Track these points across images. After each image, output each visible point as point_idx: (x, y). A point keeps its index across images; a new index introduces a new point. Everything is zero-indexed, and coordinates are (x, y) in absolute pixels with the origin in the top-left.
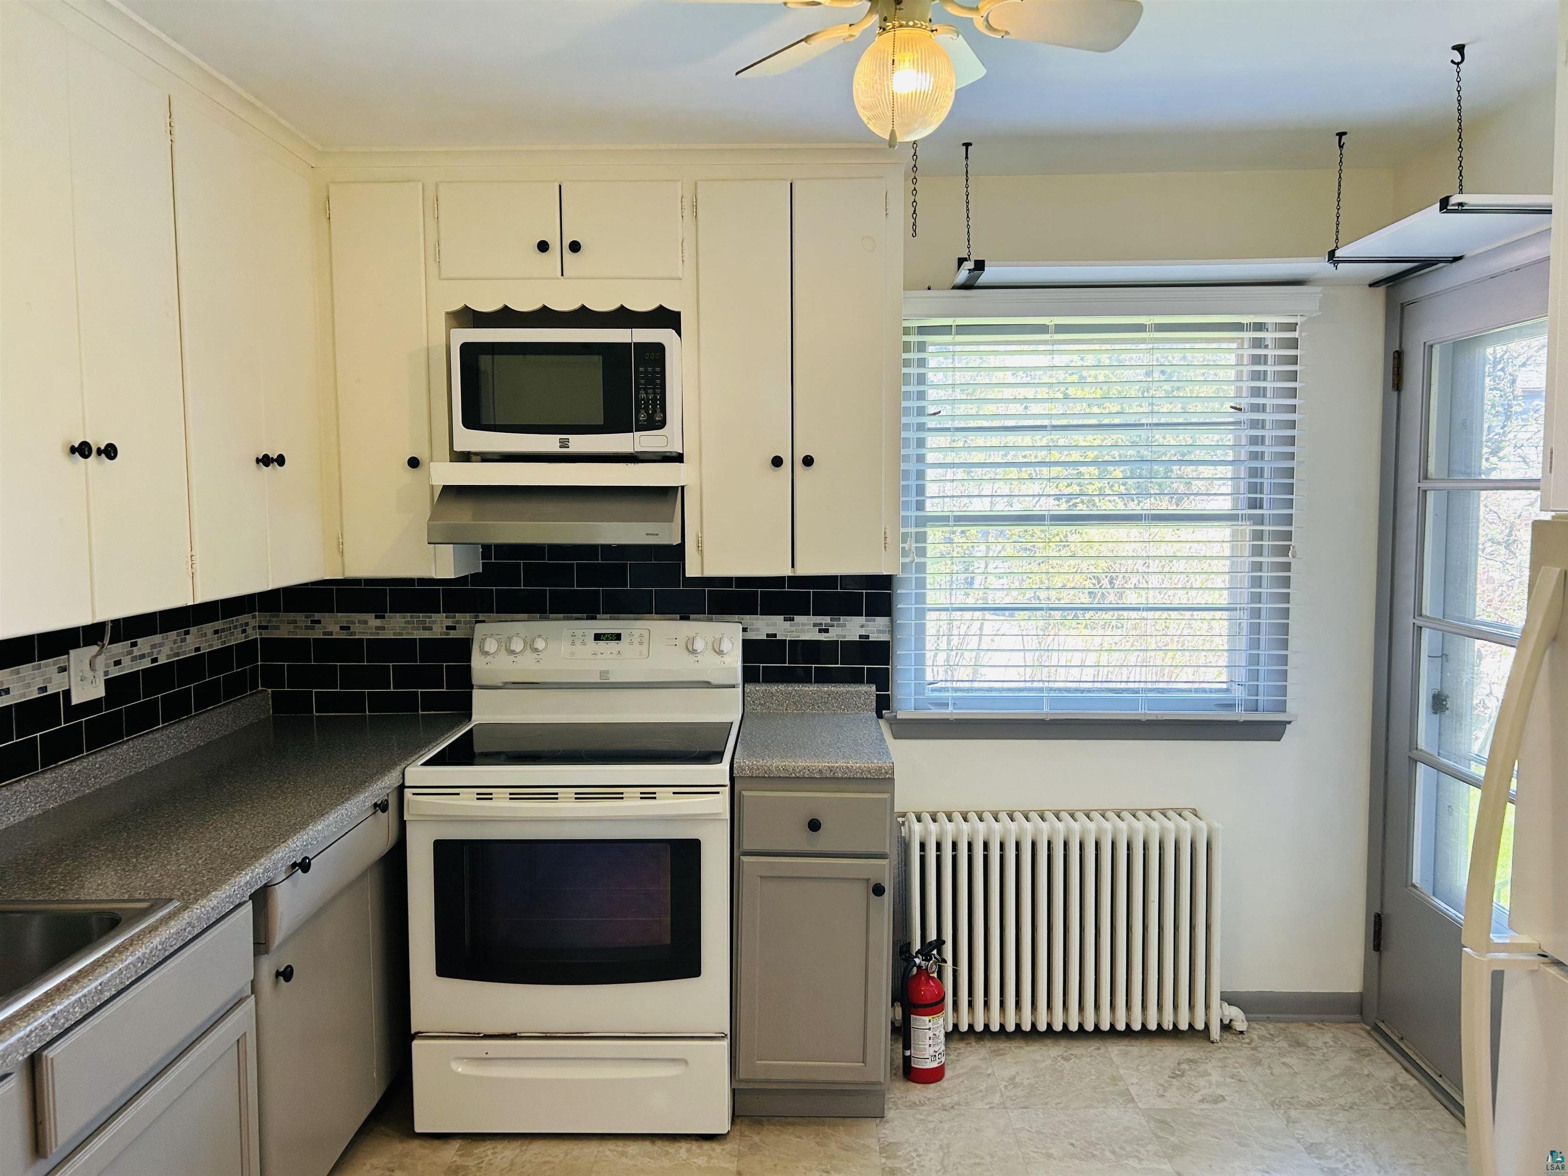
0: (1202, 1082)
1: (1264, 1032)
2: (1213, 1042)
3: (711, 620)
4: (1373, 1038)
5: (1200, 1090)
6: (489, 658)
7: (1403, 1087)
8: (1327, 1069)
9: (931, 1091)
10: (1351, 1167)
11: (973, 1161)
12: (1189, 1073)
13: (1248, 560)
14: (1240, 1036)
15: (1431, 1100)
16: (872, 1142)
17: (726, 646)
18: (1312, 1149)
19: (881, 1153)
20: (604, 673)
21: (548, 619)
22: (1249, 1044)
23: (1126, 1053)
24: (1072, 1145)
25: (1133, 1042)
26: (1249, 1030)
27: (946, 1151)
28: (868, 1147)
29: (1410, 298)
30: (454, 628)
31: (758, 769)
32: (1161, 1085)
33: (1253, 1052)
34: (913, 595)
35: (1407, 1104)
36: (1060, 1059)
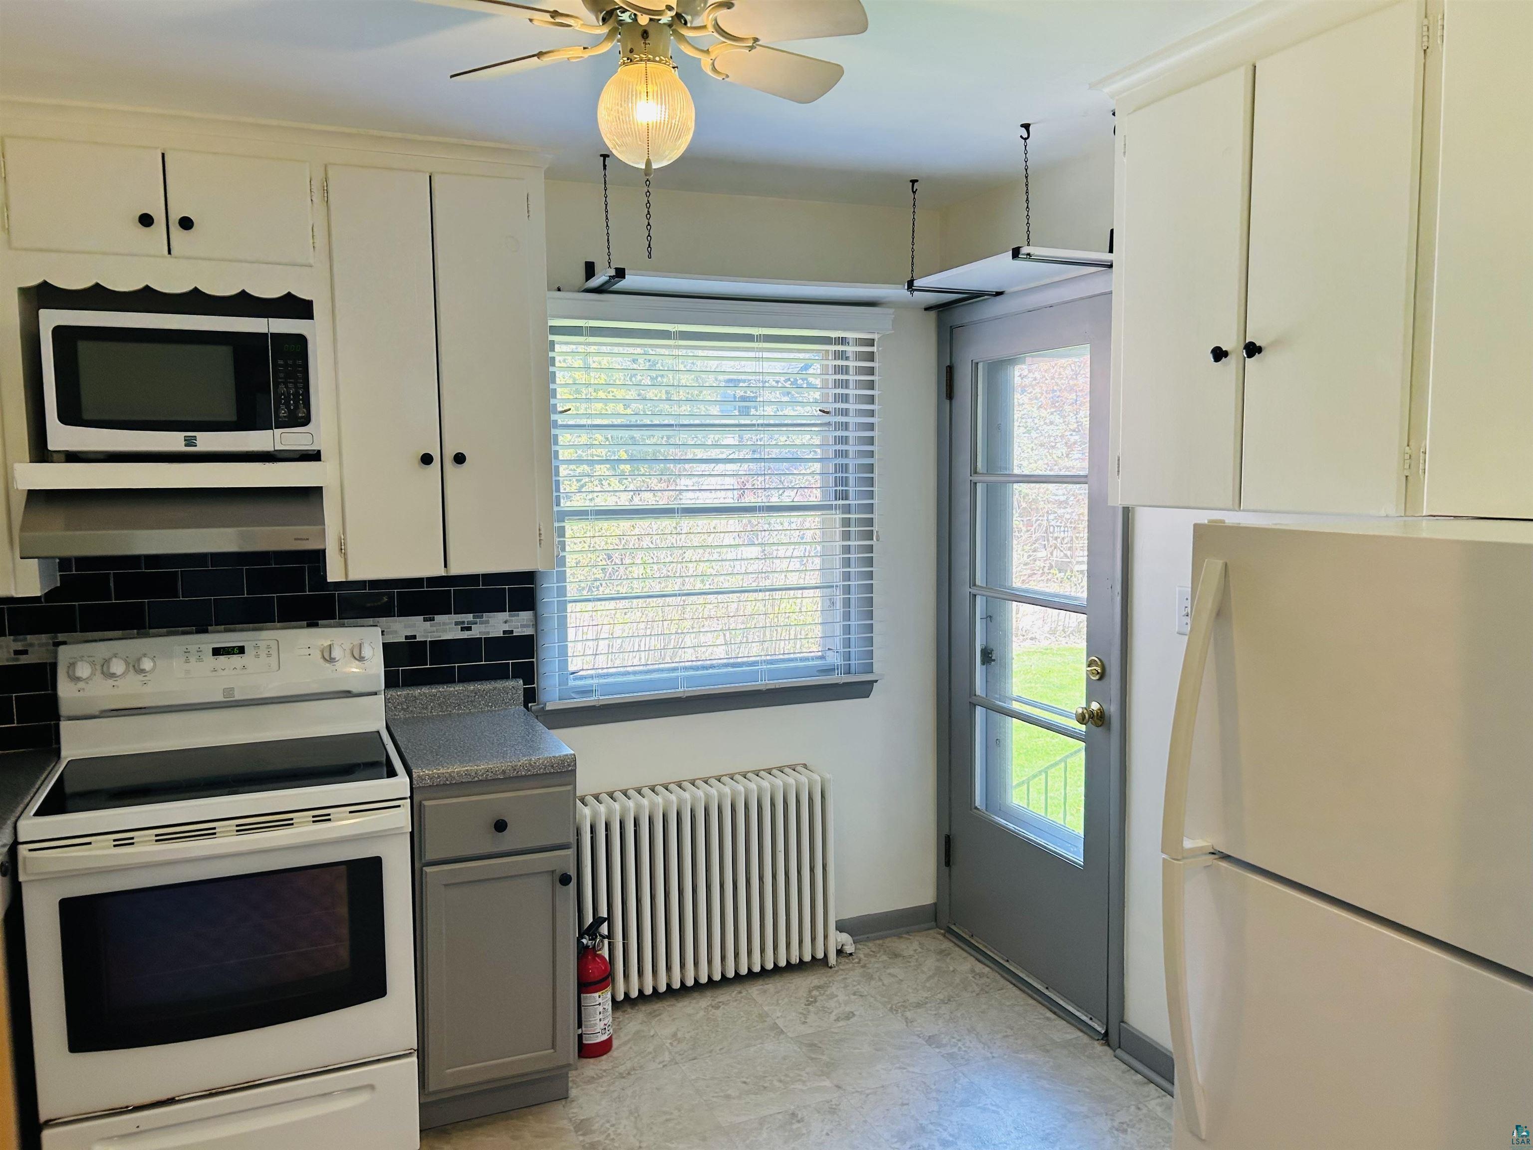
0: (832, 1004)
1: (867, 951)
2: (831, 967)
3: (343, 626)
4: (948, 939)
5: (832, 1012)
6: (81, 685)
7: (981, 975)
8: (923, 972)
9: (603, 1062)
10: (964, 1049)
11: (665, 1117)
12: (820, 998)
13: (839, 543)
14: (850, 958)
15: (1003, 982)
16: (564, 1123)
17: (367, 652)
18: (931, 1040)
19: (576, 1132)
20: (229, 691)
21: (147, 636)
22: (859, 963)
23: (765, 992)
24: (745, 1083)
25: (767, 981)
26: (857, 951)
27: (636, 1115)
28: (563, 1129)
29: (958, 323)
30: (25, 652)
31: (439, 777)
32: (801, 1013)
33: (864, 969)
34: (555, 588)
35: (987, 989)
36: (710, 1008)
